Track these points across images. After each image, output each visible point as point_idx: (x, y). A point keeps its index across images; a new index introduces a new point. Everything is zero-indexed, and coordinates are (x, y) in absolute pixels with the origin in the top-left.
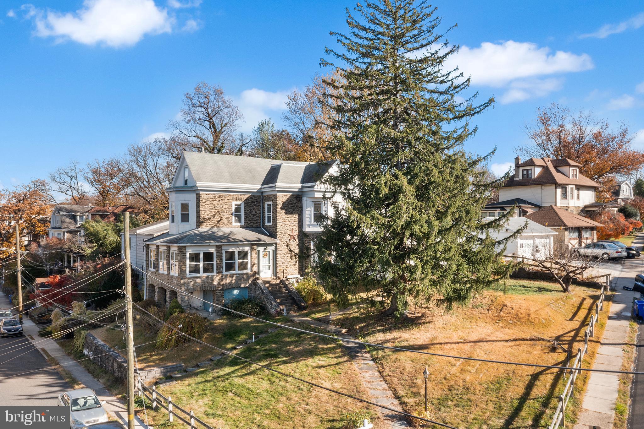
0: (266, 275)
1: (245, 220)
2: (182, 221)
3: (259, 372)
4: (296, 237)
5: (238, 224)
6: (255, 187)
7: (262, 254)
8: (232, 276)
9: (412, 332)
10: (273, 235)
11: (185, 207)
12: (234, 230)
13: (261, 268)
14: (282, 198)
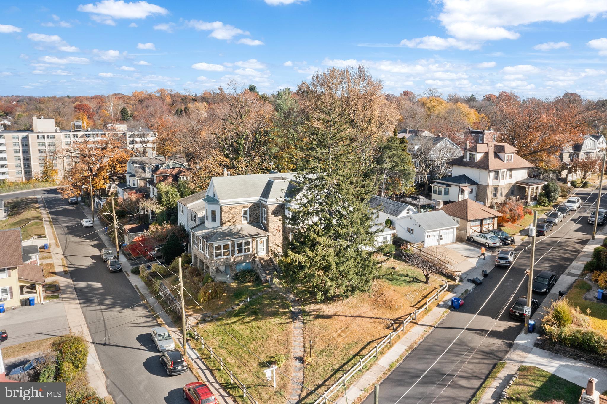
0: (262, 253)
1: (250, 219)
2: (213, 221)
3: (247, 324)
4: (281, 231)
5: (246, 222)
6: (256, 198)
7: (259, 242)
8: (241, 256)
9: (329, 306)
10: (266, 230)
11: (213, 213)
12: (243, 226)
13: (259, 250)
14: (271, 208)
